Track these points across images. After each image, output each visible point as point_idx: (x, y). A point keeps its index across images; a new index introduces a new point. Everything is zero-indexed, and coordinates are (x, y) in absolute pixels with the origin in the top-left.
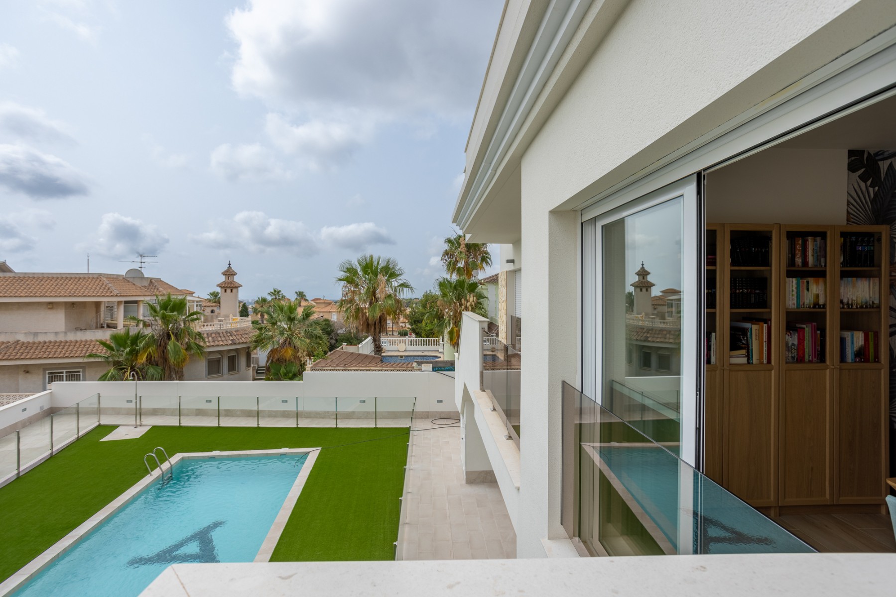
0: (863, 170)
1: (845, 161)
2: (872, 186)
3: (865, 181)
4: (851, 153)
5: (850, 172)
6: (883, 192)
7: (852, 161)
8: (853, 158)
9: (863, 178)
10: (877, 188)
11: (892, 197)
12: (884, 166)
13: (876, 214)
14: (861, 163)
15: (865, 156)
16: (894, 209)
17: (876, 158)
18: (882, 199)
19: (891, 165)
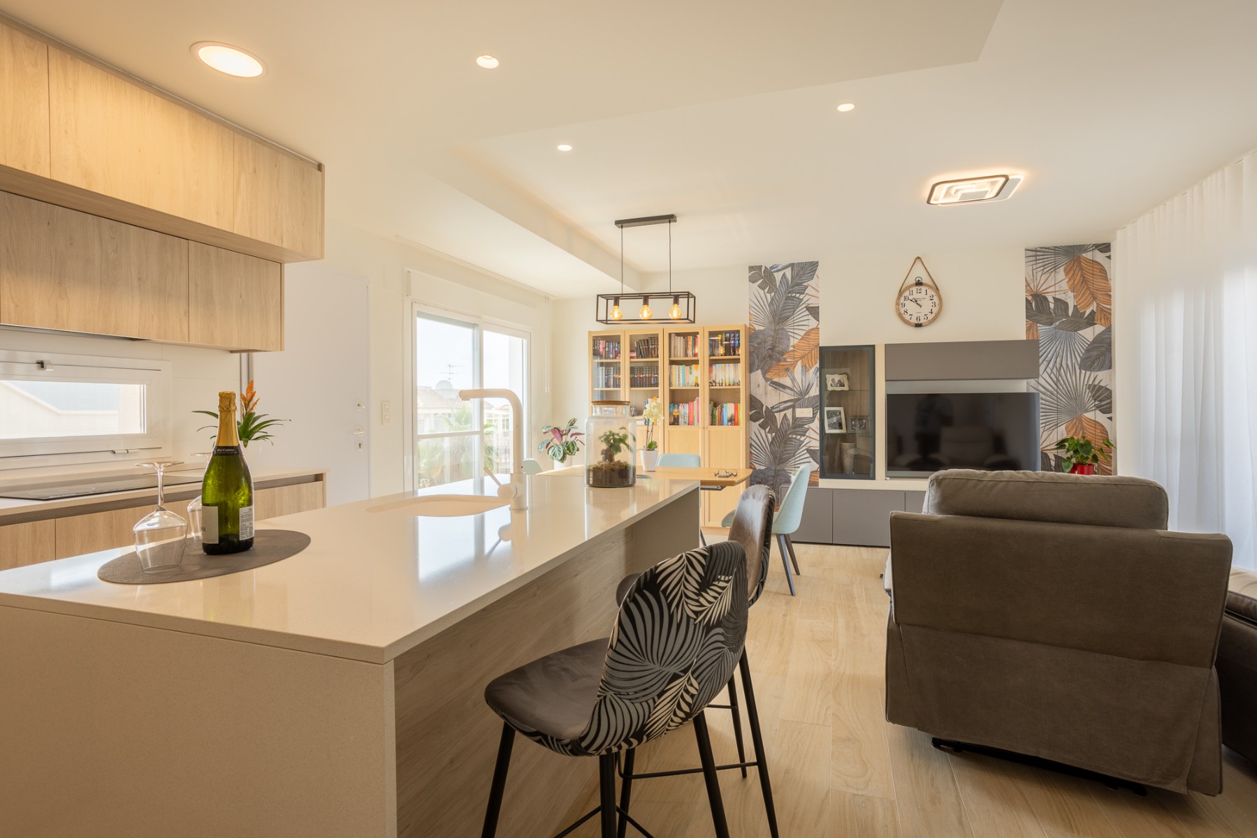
0: (762, 280)
1: (747, 275)
2: (769, 292)
3: (763, 289)
4: (752, 268)
5: (751, 283)
6: (778, 297)
7: (752, 274)
8: (753, 272)
9: (762, 287)
10: (773, 294)
11: (786, 299)
12: (778, 276)
13: (774, 314)
14: (760, 275)
15: (763, 270)
16: (788, 309)
17: (772, 271)
18: (778, 301)
19: (784, 274)
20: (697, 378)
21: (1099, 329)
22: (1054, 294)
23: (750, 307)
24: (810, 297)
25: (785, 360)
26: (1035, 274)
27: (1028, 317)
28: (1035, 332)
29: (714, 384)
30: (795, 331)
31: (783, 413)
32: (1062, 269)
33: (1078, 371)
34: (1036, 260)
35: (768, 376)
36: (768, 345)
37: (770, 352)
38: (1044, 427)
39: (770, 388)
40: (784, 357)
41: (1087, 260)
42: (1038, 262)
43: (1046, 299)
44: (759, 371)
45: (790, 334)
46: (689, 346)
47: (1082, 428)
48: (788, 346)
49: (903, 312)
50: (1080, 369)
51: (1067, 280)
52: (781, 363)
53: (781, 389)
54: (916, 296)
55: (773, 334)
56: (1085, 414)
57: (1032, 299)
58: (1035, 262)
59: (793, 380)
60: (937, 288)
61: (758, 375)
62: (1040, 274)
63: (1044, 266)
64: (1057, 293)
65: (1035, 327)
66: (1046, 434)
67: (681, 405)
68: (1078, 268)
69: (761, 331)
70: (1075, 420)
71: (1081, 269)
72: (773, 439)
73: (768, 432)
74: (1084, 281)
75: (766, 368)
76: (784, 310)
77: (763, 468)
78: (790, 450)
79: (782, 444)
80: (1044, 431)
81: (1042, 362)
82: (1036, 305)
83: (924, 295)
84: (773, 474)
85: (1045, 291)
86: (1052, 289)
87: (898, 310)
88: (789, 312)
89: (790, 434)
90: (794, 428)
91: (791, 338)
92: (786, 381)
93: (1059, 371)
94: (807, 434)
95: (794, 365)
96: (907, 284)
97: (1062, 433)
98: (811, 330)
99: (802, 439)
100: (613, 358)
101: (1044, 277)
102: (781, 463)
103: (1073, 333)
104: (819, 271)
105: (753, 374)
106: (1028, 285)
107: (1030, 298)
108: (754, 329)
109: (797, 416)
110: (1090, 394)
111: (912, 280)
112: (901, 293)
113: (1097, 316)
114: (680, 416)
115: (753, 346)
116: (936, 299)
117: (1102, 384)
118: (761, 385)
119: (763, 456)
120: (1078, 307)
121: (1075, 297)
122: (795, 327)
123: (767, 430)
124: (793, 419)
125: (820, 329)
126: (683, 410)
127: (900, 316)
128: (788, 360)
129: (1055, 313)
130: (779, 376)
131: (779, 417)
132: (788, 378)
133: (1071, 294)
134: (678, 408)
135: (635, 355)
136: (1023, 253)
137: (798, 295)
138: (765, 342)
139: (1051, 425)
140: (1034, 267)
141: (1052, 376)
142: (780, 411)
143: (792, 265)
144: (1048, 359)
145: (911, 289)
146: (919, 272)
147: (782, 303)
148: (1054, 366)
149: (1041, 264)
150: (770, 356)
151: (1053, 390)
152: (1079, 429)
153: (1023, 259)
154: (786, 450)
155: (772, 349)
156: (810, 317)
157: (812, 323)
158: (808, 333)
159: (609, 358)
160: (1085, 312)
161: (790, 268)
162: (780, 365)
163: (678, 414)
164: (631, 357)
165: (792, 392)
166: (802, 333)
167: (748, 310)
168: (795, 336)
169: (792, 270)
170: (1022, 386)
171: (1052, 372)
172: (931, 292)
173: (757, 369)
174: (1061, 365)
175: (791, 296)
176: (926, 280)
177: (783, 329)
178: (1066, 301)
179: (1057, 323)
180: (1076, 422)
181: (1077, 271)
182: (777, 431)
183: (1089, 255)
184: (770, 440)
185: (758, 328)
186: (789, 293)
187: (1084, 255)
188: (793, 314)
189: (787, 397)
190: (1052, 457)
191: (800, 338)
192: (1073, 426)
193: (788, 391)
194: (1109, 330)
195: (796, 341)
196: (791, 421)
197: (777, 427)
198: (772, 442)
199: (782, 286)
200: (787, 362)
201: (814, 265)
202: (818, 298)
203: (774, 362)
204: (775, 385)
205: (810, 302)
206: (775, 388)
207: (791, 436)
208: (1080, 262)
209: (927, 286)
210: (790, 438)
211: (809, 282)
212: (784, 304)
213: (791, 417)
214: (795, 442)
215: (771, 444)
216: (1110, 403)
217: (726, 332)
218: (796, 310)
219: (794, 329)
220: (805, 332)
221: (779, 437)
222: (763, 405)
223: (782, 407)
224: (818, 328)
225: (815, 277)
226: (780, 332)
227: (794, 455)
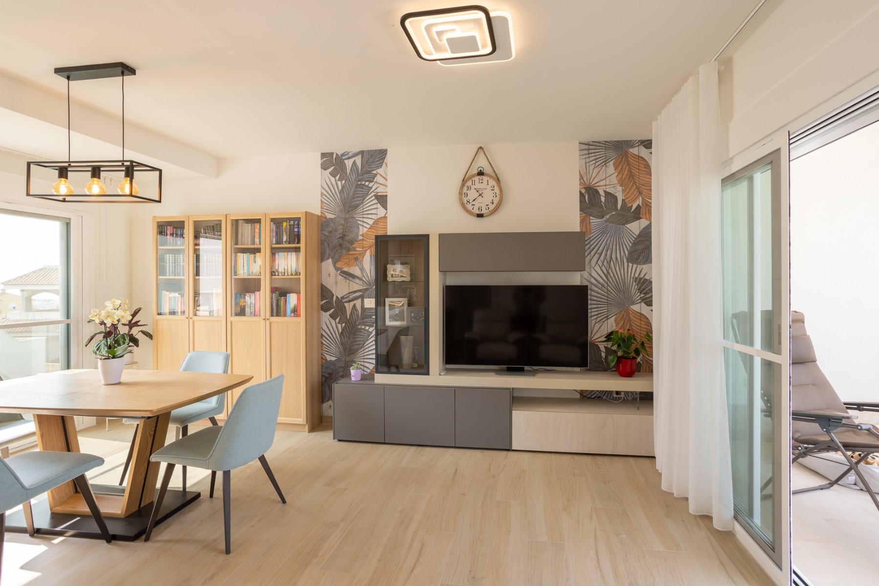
0: (333, 167)
1: (319, 161)
2: (340, 180)
3: (334, 177)
4: (323, 155)
5: (323, 170)
6: (349, 185)
7: (324, 161)
8: (325, 159)
9: (333, 174)
10: (344, 181)
11: (356, 187)
12: (349, 163)
13: (344, 202)
14: (332, 162)
15: (334, 157)
16: (358, 197)
17: (343, 158)
18: (348, 189)
19: (354, 162)
20: (259, 267)
21: (643, 223)
22: (605, 187)
23: (322, 194)
24: (378, 185)
25: (354, 250)
26: (588, 168)
27: (581, 210)
28: (588, 224)
29: (277, 274)
30: (365, 220)
31: (352, 304)
32: (612, 163)
33: (626, 264)
34: (589, 154)
35: (338, 265)
36: (339, 234)
37: (341, 241)
38: (596, 319)
39: (340, 278)
40: (353, 246)
41: (633, 155)
42: (590, 155)
43: (597, 192)
44: (330, 260)
45: (359, 222)
46: (256, 234)
47: (630, 320)
48: (358, 235)
49: (465, 202)
50: (627, 262)
51: (616, 174)
52: (351, 253)
53: (350, 279)
54: (478, 186)
55: (343, 222)
56: (632, 307)
57: (585, 192)
58: (587, 156)
59: (362, 270)
60: (498, 178)
61: (328, 265)
62: (592, 167)
63: (595, 159)
64: (607, 187)
65: (588, 220)
66: (597, 325)
67: (247, 294)
68: (626, 163)
69: (331, 219)
70: (623, 312)
71: (628, 164)
72: (343, 329)
73: (338, 323)
74: (631, 175)
75: (337, 256)
76: (354, 198)
77: (333, 359)
78: (359, 341)
79: (352, 335)
80: (596, 323)
81: (594, 255)
82: (589, 198)
83: (486, 185)
84: (344, 366)
85: (597, 185)
86: (603, 183)
87: (461, 199)
88: (359, 200)
89: (358, 325)
90: (363, 318)
91: (360, 227)
92: (356, 271)
93: (609, 263)
95: (363, 254)
96: (470, 173)
97: (612, 325)
98: (379, 218)
99: (370, 329)
101: (596, 170)
102: (350, 354)
103: (621, 226)
104: (389, 159)
105: (324, 263)
106: (581, 178)
107: (583, 191)
108: (326, 217)
109: (365, 307)
110: (636, 287)
111: (474, 171)
112: (464, 181)
113: (643, 211)
114: (246, 306)
115: (325, 235)
116: (497, 190)
117: (647, 277)
118: (331, 274)
119: (333, 346)
120: (626, 201)
121: (623, 191)
122: (364, 216)
123: (337, 320)
124: (362, 309)
125: (388, 219)
126: (249, 299)
127: (463, 205)
128: (358, 249)
129: (606, 206)
130: (349, 265)
131: (349, 307)
132: (357, 267)
133: (620, 188)
134: (245, 298)
136: (577, 147)
137: (367, 183)
138: (335, 231)
139: (602, 317)
140: (587, 160)
141: (603, 268)
142: (349, 301)
143: (362, 153)
144: (599, 252)
145: (473, 179)
146: (482, 163)
147: (352, 191)
148: (605, 258)
149: (593, 158)
150: (340, 245)
151: (604, 283)
152: (626, 321)
153: (577, 153)
154: (356, 341)
155: (342, 238)
156: (379, 206)
157: (381, 212)
158: (377, 222)
160: (632, 206)
161: (360, 156)
162: (349, 254)
163: (244, 304)
164: (196, 245)
165: (361, 282)
166: (371, 222)
167: (320, 198)
168: (365, 225)
169: (362, 158)
170: (575, 279)
171: (603, 264)
172: (492, 182)
173: (328, 259)
174: (611, 258)
175: (361, 184)
176: (487, 169)
177: (352, 217)
178: (616, 195)
179: (608, 217)
180: (623, 316)
181: (625, 166)
182: (347, 321)
183: (634, 151)
184: (340, 331)
185: (329, 216)
186: (358, 182)
187: (631, 150)
188: (363, 203)
189: (356, 287)
190: (603, 349)
191: (368, 226)
192: (621, 318)
193: (357, 281)
194: (649, 226)
195: (365, 230)
196: (360, 311)
197: (347, 317)
198: (342, 333)
199: (352, 174)
200: (356, 251)
201: (383, 153)
202: (387, 186)
203: (344, 251)
204: (345, 274)
205: (378, 190)
206: (345, 278)
207: (359, 327)
208: (627, 157)
209: (488, 175)
210: (359, 329)
211: (378, 171)
212: (354, 192)
213: (360, 308)
214: (364, 333)
215: (341, 334)
216: (651, 296)
217: (290, 219)
218: (365, 199)
219: (363, 217)
220: (373, 221)
221: (349, 328)
222: (333, 295)
223: (351, 297)
224: (386, 217)
225: (384, 165)
226: (350, 220)
227: (363, 346)
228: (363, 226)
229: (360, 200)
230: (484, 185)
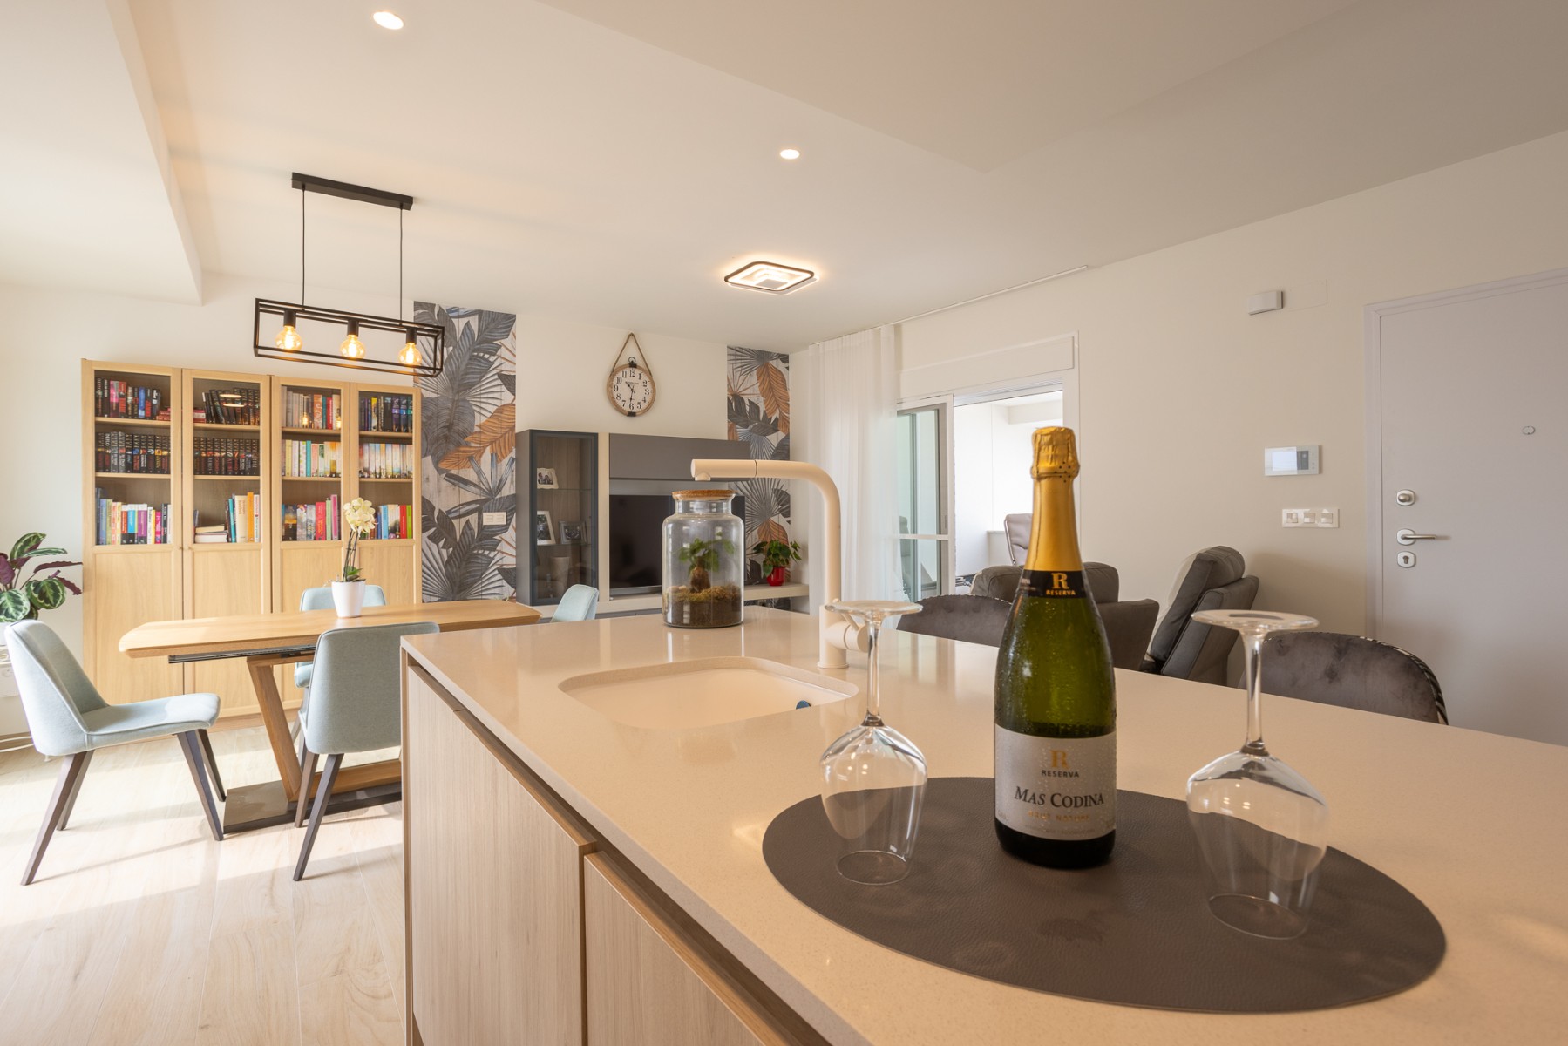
2: (445, 345)
4: (418, 305)
6: (459, 354)
7: (419, 314)
8: (421, 311)
10: (451, 348)
11: (470, 359)
12: (459, 324)
13: (450, 377)
14: (432, 317)
15: (436, 311)
16: (472, 373)
17: (450, 315)
18: (458, 360)
19: (468, 324)
20: (334, 463)
21: (781, 435)
22: (749, 396)
24: (503, 361)
25: (468, 445)
26: (733, 372)
27: (729, 417)
28: (734, 433)
29: (367, 475)
30: (483, 405)
31: (464, 520)
32: (755, 372)
34: (736, 360)
35: (442, 465)
36: (443, 421)
37: (447, 431)
39: (444, 484)
40: (466, 439)
41: (773, 367)
43: (743, 400)
44: (429, 458)
45: (475, 408)
46: (316, 411)
47: (770, 532)
48: (473, 425)
49: (616, 397)
51: (758, 384)
52: (462, 449)
53: (461, 485)
54: (629, 379)
55: (450, 406)
56: (771, 519)
58: (734, 362)
59: (479, 473)
60: (650, 373)
61: (426, 464)
62: (738, 374)
63: (742, 367)
64: (751, 396)
65: (735, 428)
67: (301, 507)
68: (767, 374)
69: (432, 399)
70: (765, 524)
71: (769, 376)
72: (450, 557)
73: (443, 547)
74: (771, 387)
75: (440, 453)
76: (467, 374)
78: (475, 571)
79: (464, 563)
82: (735, 406)
83: (638, 379)
85: (742, 393)
86: (747, 392)
87: (609, 393)
88: (474, 378)
89: (473, 549)
90: (481, 540)
91: (476, 414)
92: (470, 474)
94: (498, 548)
95: (481, 452)
96: (619, 364)
97: (756, 537)
98: (504, 405)
99: (492, 554)
100: (145, 418)
101: (742, 378)
102: (461, 591)
103: (763, 437)
104: (518, 327)
106: (729, 384)
107: (731, 398)
109: (484, 524)
110: (775, 499)
111: (624, 361)
112: (613, 373)
113: (780, 423)
114: (299, 525)
116: (649, 386)
117: (784, 489)
118: (430, 478)
119: (434, 582)
120: (767, 412)
121: (765, 402)
122: (483, 400)
123: (441, 544)
124: (479, 527)
125: (516, 407)
126: (307, 514)
127: (613, 401)
128: (473, 445)
129: (749, 416)
130: (459, 466)
131: (459, 525)
132: (471, 469)
133: (762, 399)
134: (295, 512)
135: (202, 415)
136: (723, 350)
137: (487, 356)
138: (438, 417)
139: (748, 529)
140: (734, 366)
142: (460, 517)
143: (480, 313)
145: (625, 370)
146: (632, 352)
147: (465, 363)
149: (739, 365)
150: (446, 438)
151: (749, 494)
152: (768, 533)
153: (726, 358)
154: (470, 572)
155: (450, 427)
156: (504, 388)
157: (507, 397)
158: (500, 410)
159: (135, 416)
160: (771, 418)
161: (477, 316)
162: (459, 451)
163: (295, 522)
164: (196, 420)
165: (478, 490)
166: (492, 409)
168: (483, 412)
169: (480, 320)
172: (644, 377)
173: (425, 455)
175: (477, 356)
176: (639, 362)
177: (464, 400)
178: (758, 405)
179: (752, 426)
180: (765, 527)
181: (766, 377)
182: (456, 545)
183: (774, 363)
184: (446, 558)
185: (428, 394)
186: (474, 351)
187: (771, 362)
188: (480, 382)
189: (469, 497)
191: (489, 415)
193: (472, 488)
194: (787, 437)
195: (484, 419)
196: (476, 530)
197: (456, 539)
198: (448, 562)
199: (465, 340)
200: (471, 447)
201: (510, 318)
202: (515, 364)
203: (452, 447)
204: (454, 479)
205: (503, 367)
206: (453, 484)
207: (475, 552)
208: (768, 369)
209: (640, 368)
210: (475, 554)
211: (503, 341)
212: (467, 365)
213: (476, 525)
214: (482, 560)
215: (447, 564)
216: (789, 507)
217: (386, 395)
218: (483, 377)
219: (480, 402)
220: (496, 408)
221: (459, 554)
222: (434, 508)
223: (463, 511)
224: (514, 405)
225: (511, 335)
226: (461, 404)
227: (481, 578)
228: (480, 413)
229: (476, 378)
230: (635, 379)
